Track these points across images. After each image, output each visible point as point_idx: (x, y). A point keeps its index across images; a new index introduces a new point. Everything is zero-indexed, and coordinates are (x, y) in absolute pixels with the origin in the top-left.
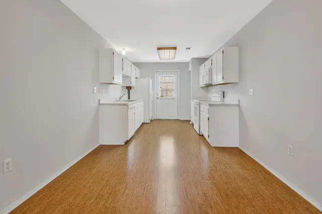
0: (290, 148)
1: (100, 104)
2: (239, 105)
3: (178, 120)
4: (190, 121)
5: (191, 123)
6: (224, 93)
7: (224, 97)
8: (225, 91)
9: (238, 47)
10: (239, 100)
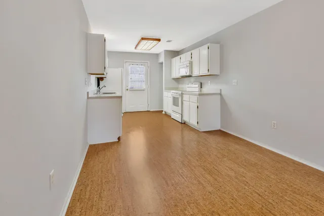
0: (274, 124)
1: (88, 98)
2: (220, 94)
3: (148, 111)
4: (162, 111)
5: (163, 113)
6: (201, 83)
7: (201, 88)
8: (202, 82)
9: (219, 45)
10: (221, 90)
